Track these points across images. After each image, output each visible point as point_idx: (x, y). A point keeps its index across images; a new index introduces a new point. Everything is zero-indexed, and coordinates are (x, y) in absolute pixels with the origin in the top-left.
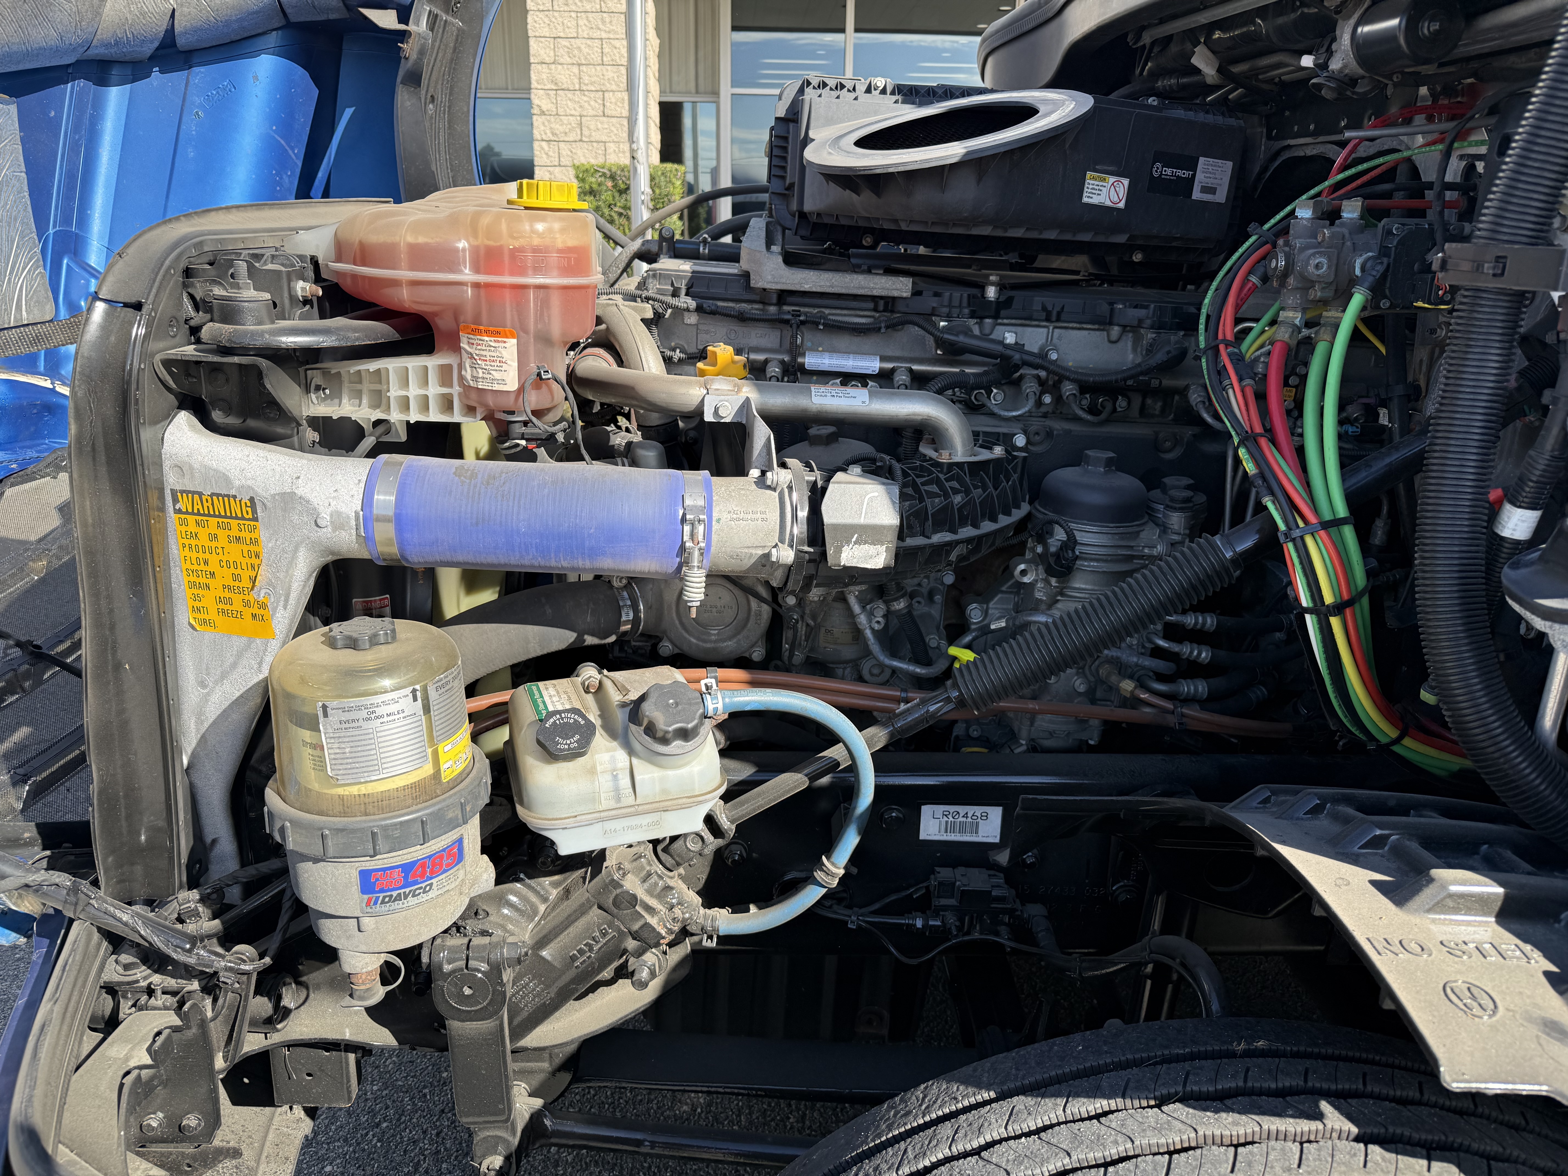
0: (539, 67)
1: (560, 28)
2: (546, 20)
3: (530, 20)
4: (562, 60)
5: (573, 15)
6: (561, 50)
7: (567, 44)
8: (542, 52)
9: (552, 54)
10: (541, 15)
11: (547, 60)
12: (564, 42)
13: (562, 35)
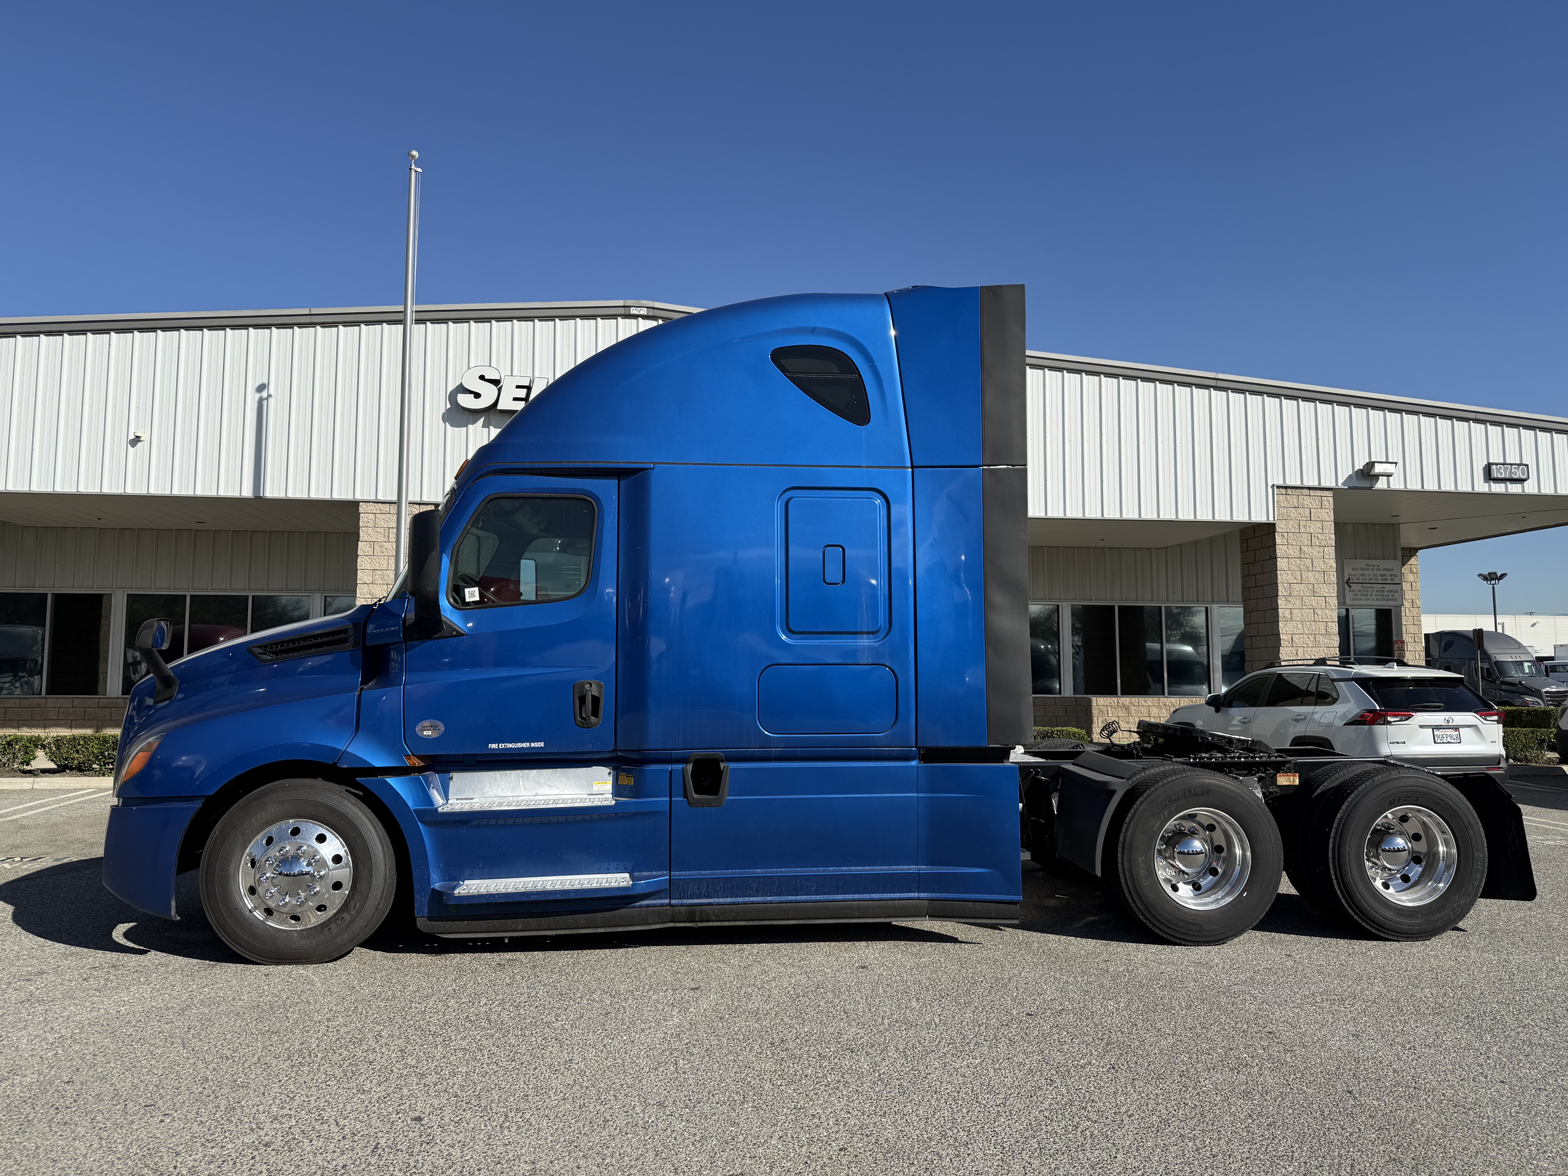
0: (362, 586)
1: (377, 565)
2: (369, 561)
3: (359, 560)
4: (377, 582)
5: (386, 558)
6: (377, 577)
7: (381, 573)
8: (365, 578)
9: (371, 578)
10: (366, 558)
11: (368, 582)
12: (379, 572)
13: (378, 568)
